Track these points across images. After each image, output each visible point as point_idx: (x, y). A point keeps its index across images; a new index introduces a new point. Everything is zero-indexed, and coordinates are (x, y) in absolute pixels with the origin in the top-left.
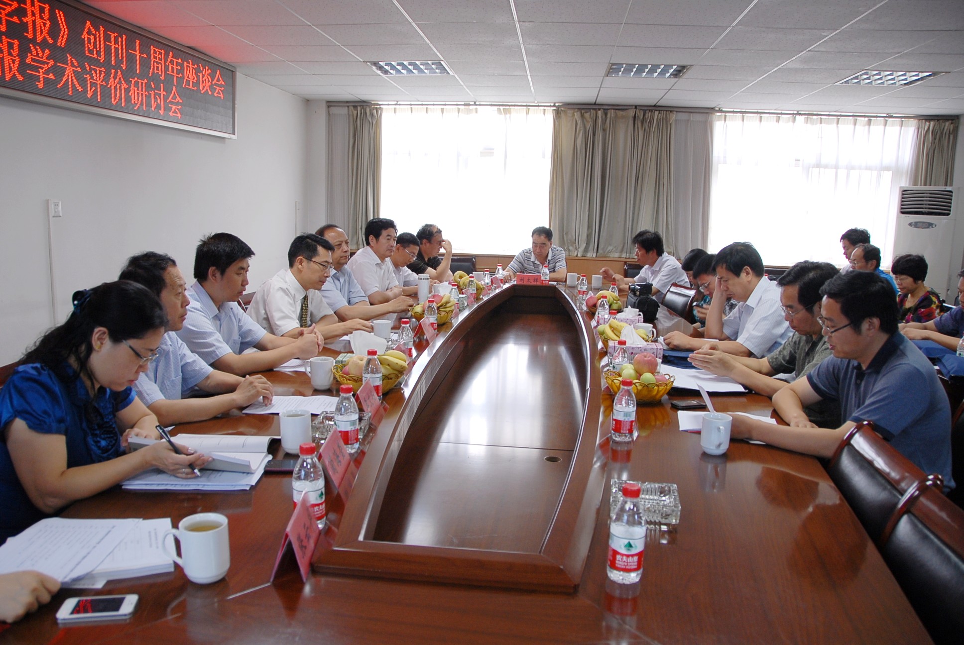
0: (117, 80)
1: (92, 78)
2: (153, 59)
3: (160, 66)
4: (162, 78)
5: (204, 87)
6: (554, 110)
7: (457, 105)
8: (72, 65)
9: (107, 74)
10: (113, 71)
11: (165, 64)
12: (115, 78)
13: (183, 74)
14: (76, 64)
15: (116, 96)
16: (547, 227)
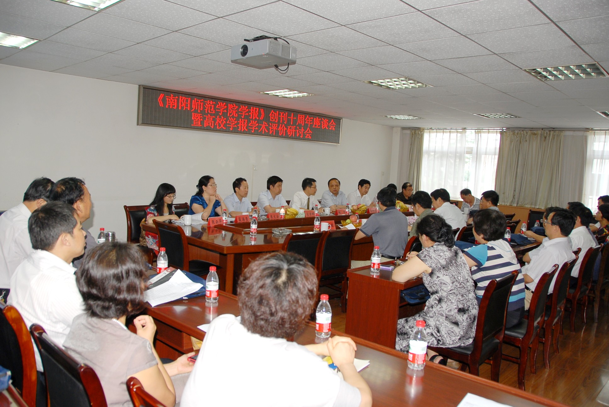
0: (282, 127)
1: (272, 127)
2: (298, 119)
3: (302, 121)
4: (303, 125)
5: (324, 127)
6: (500, 131)
7: (456, 129)
8: (265, 124)
9: (278, 126)
10: (281, 125)
11: (304, 121)
12: (281, 127)
13: (313, 123)
14: (266, 124)
15: (281, 132)
16: (494, 190)
